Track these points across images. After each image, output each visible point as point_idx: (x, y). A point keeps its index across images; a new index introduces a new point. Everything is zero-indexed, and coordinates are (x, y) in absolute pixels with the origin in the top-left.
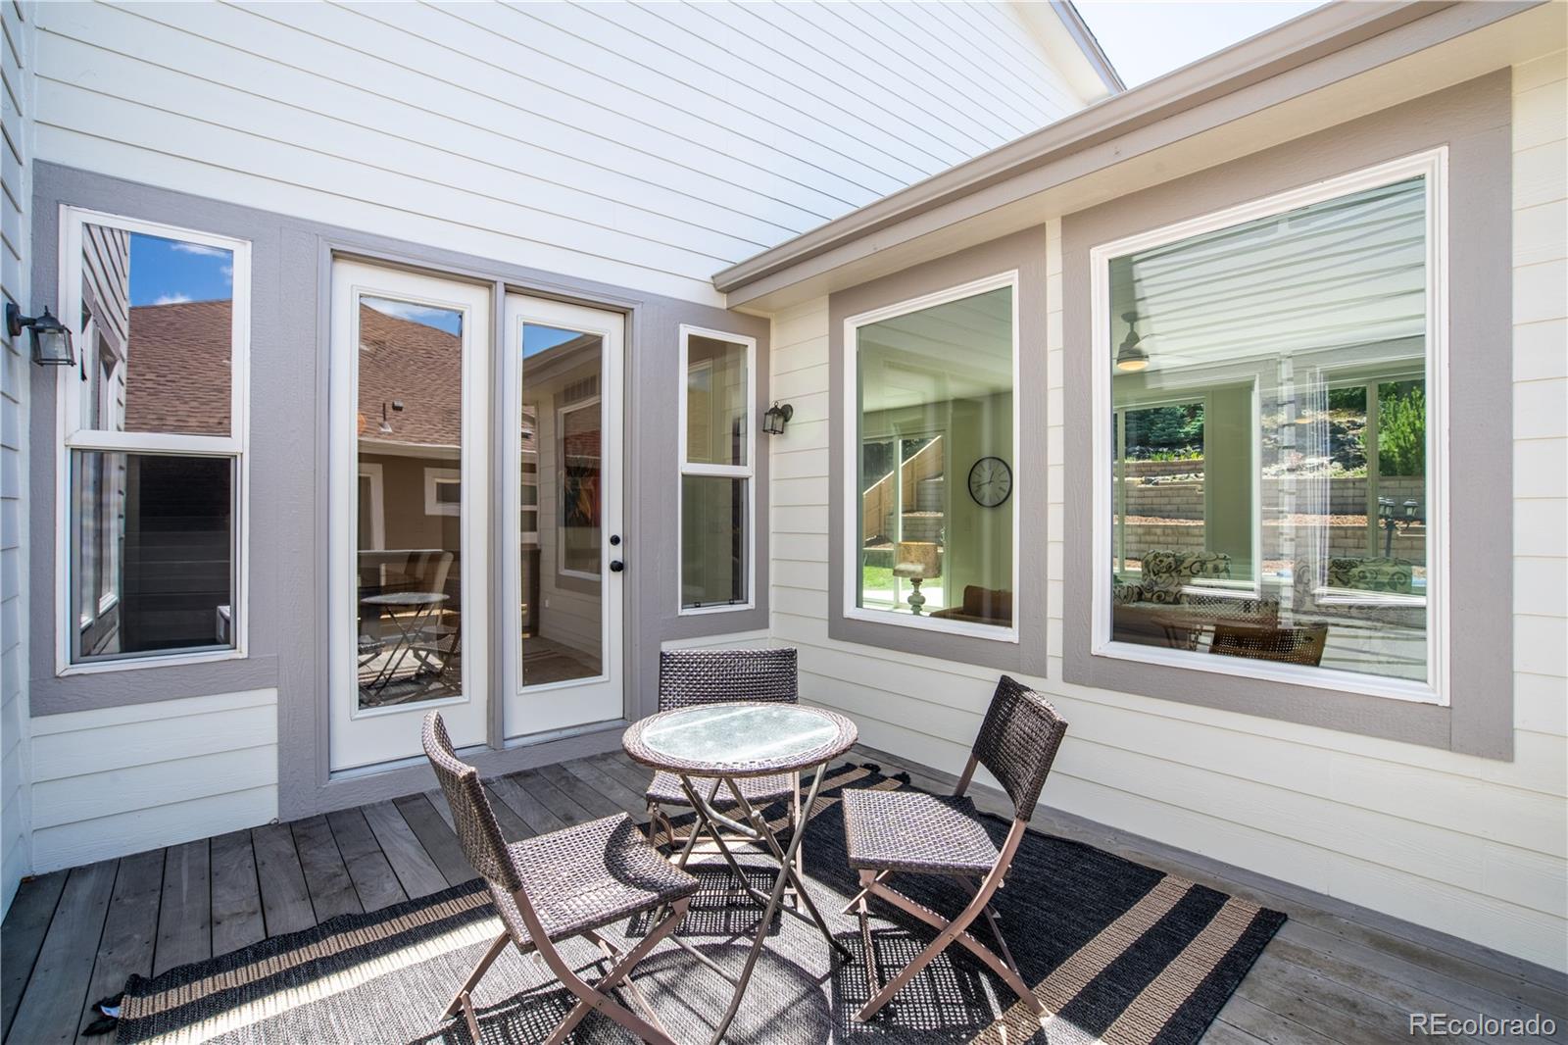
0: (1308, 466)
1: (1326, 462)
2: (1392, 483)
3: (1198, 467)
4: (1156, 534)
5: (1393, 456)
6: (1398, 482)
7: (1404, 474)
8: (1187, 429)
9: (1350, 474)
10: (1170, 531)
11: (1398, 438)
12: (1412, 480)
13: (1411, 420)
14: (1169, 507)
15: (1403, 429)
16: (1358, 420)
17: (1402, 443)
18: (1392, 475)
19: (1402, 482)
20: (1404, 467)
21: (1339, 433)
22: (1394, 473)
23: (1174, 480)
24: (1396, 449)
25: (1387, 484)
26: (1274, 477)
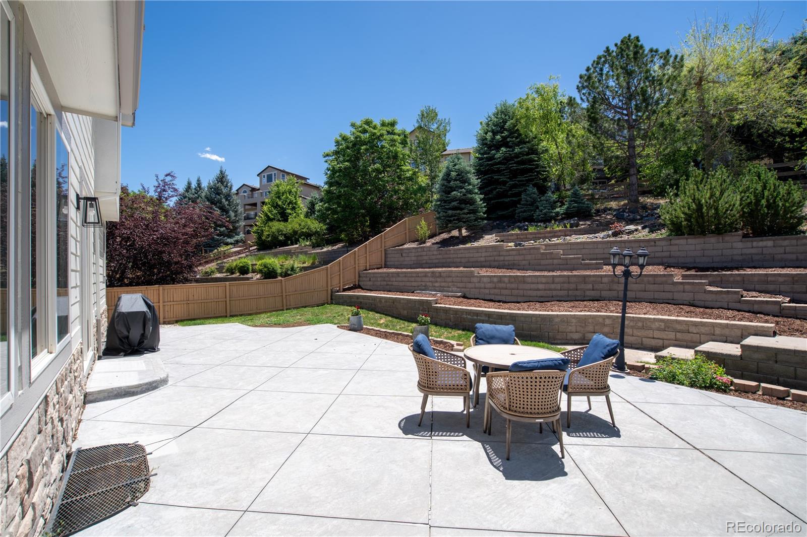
1: (640, 228)
2: (681, 241)
3: (556, 234)
4: (504, 282)
5: (681, 221)
6: (685, 240)
7: (689, 234)
8: (558, 210)
9: (653, 236)
11: (684, 207)
12: (695, 238)
14: (524, 262)
15: (687, 199)
17: (686, 210)
18: (681, 235)
19: (689, 240)
20: (689, 229)
22: (683, 234)
23: (535, 244)
24: (682, 216)
25: (677, 242)
26: (601, 240)
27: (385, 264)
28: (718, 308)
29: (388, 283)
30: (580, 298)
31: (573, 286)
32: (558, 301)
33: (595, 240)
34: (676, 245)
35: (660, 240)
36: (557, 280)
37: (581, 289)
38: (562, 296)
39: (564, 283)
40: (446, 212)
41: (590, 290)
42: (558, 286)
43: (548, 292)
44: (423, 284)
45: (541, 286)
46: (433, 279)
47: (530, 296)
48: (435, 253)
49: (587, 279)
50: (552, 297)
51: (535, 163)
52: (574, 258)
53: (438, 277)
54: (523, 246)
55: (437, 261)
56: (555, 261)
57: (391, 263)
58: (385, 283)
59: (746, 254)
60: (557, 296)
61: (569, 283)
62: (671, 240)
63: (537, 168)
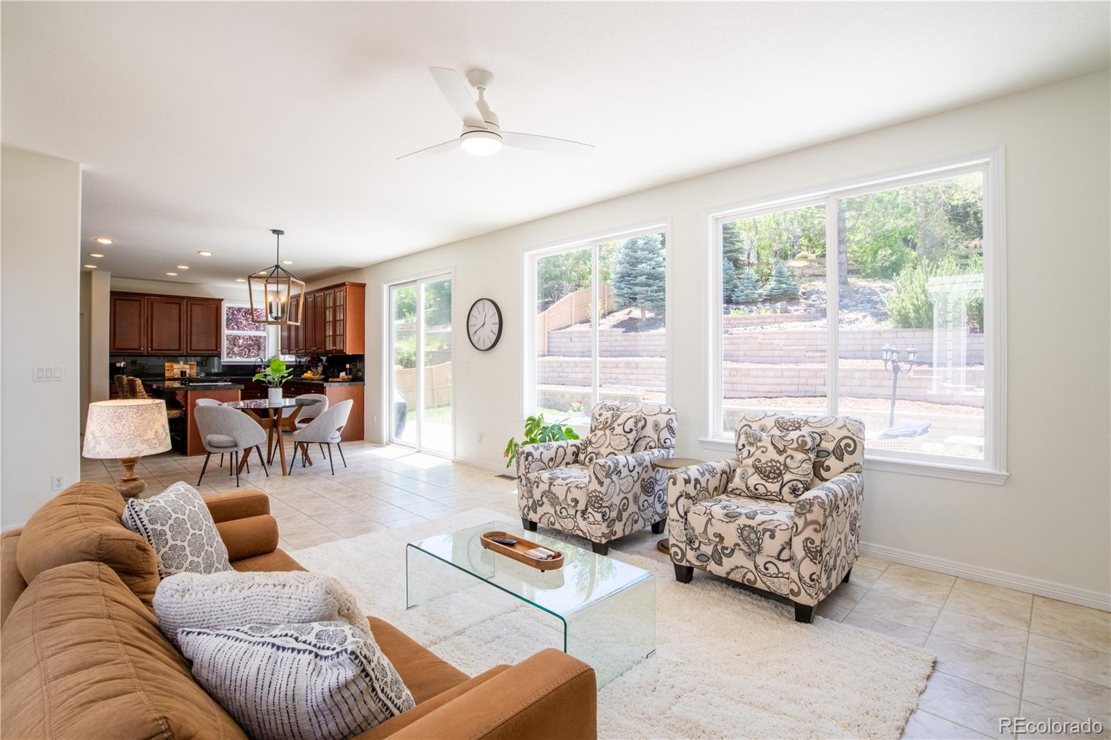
0: (848, 320)
1: (861, 318)
2: (909, 333)
3: (765, 320)
5: (909, 312)
6: (912, 333)
7: (917, 327)
8: (760, 291)
9: (878, 327)
10: (735, 373)
11: (912, 297)
12: (923, 331)
13: (922, 282)
14: (738, 353)
15: (916, 290)
16: (888, 286)
17: (915, 301)
18: (909, 328)
19: (916, 333)
20: (917, 321)
21: (873, 295)
22: (910, 326)
23: (745, 331)
24: (911, 307)
25: (904, 334)
26: (821, 329)
27: (548, 351)
28: (954, 404)
29: (561, 374)
30: (810, 394)
31: (803, 381)
32: (787, 396)
33: (814, 329)
34: (903, 337)
35: (886, 331)
36: (786, 374)
37: (813, 384)
38: (791, 392)
39: (794, 377)
40: (631, 289)
41: (821, 385)
42: (788, 381)
43: (777, 387)
44: (614, 376)
45: (769, 381)
46: (627, 371)
47: (756, 392)
48: (620, 338)
49: (818, 373)
50: (781, 392)
51: (729, 231)
52: (798, 350)
53: (634, 368)
54: (732, 334)
55: (623, 348)
56: (776, 353)
57: (556, 349)
58: (556, 374)
59: (974, 350)
60: (786, 392)
61: (799, 377)
62: (897, 332)
63: (731, 237)
